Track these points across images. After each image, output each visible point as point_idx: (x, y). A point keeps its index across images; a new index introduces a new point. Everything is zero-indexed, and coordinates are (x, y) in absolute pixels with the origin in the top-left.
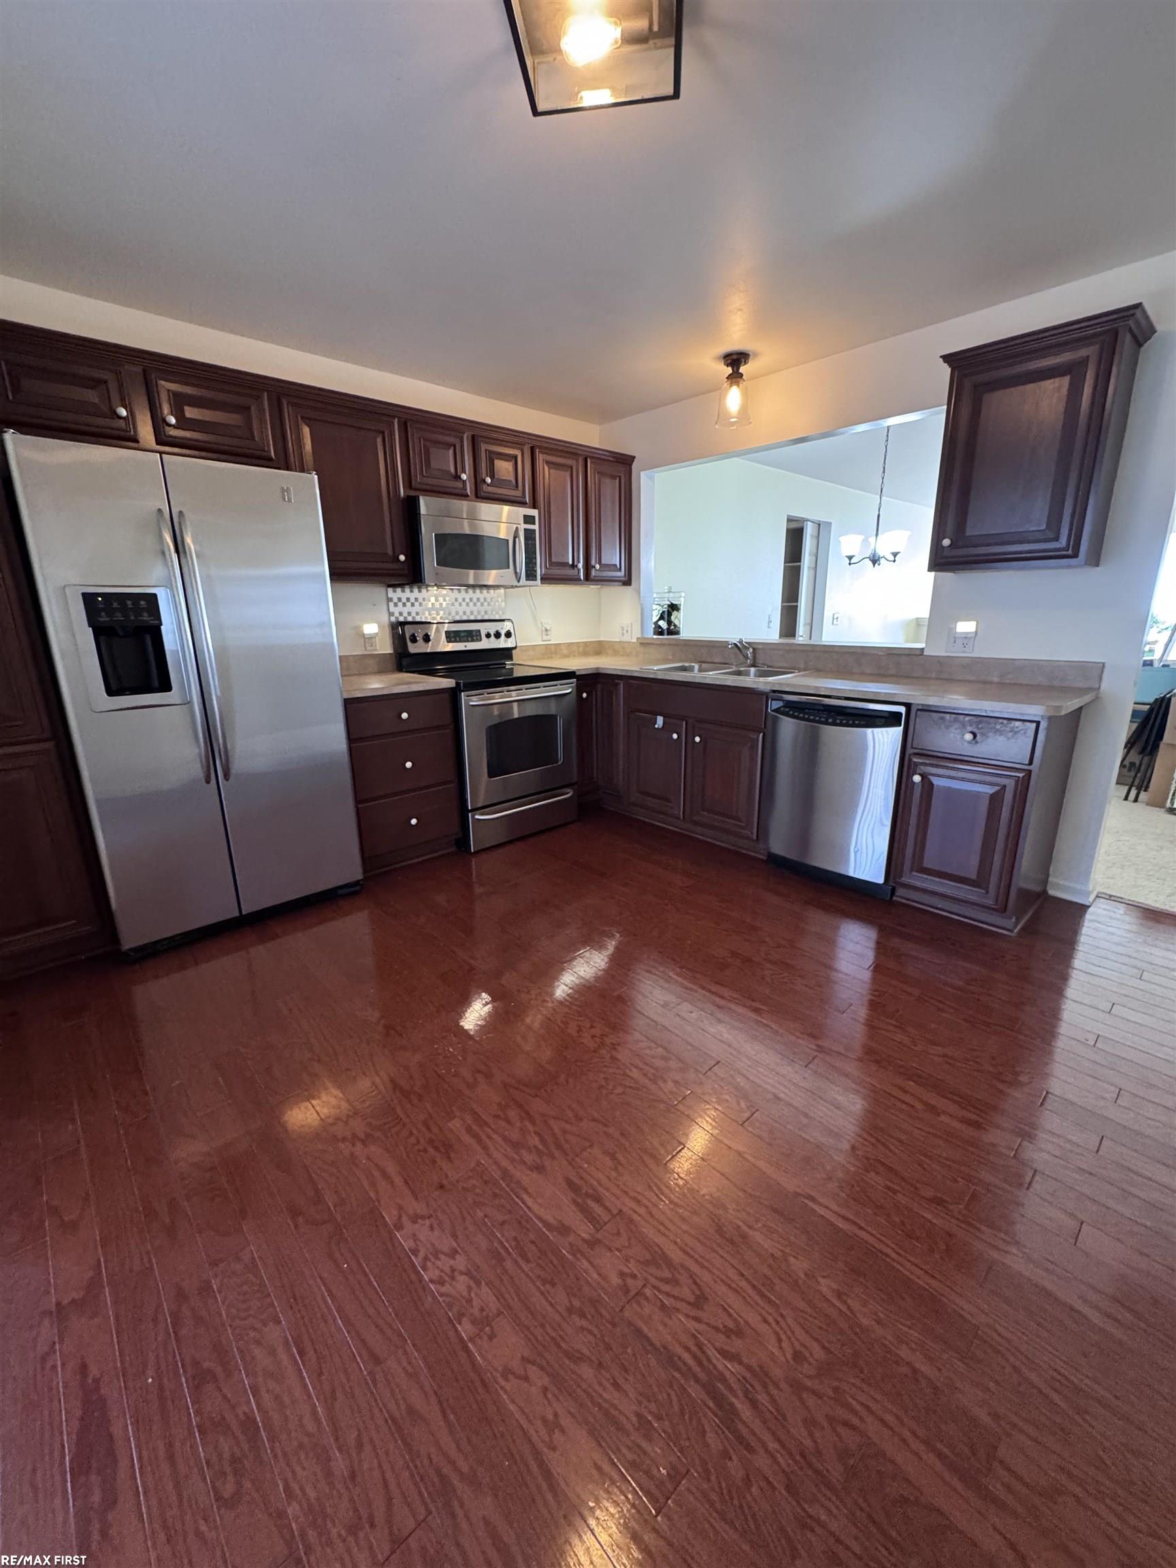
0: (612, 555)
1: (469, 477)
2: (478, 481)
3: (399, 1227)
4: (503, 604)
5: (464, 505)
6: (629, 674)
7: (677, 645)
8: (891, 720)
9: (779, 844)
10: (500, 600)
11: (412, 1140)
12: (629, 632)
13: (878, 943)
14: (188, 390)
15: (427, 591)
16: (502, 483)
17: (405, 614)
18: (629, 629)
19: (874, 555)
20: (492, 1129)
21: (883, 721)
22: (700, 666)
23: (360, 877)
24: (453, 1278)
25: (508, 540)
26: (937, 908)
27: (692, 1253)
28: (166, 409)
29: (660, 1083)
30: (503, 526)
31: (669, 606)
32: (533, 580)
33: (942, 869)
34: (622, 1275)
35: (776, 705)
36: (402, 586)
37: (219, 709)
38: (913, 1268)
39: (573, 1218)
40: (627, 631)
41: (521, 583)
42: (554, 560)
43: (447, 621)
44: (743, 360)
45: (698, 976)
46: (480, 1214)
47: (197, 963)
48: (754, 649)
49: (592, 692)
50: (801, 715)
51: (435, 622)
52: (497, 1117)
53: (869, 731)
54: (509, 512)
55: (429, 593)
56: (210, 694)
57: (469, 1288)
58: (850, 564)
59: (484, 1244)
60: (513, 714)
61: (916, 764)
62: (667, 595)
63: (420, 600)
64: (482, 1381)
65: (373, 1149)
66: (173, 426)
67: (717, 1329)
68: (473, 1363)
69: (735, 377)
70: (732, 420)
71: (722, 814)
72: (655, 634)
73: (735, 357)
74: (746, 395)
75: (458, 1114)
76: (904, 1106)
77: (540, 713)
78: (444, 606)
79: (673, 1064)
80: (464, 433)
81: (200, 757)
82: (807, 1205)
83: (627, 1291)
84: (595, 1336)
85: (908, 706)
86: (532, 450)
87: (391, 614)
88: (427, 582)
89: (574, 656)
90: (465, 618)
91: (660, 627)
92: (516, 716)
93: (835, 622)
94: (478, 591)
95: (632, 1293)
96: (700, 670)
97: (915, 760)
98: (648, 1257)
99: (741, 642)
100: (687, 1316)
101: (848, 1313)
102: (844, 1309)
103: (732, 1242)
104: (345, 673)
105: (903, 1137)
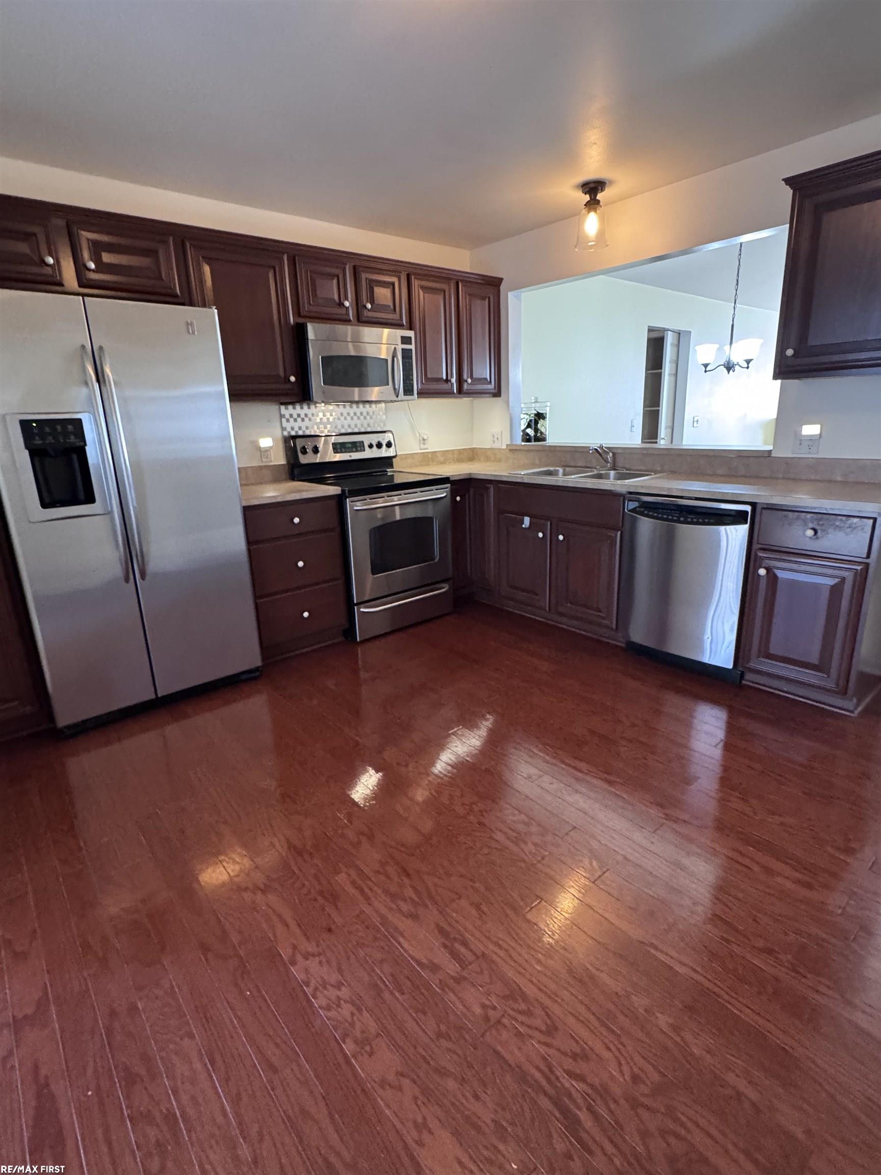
0: (483, 369)
1: (351, 304)
2: (359, 306)
3: (293, 963)
4: (384, 417)
5: (349, 329)
6: (498, 479)
7: (544, 451)
8: (738, 518)
9: (639, 634)
10: (381, 413)
11: (304, 891)
12: (500, 439)
13: (728, 722)
14: (104, 238)
15: (316, 407)
16: (383, 308)
17: (296, 429)
18: (500, 437)
19: (729, 362)
20: (373, 883)
21: (731, 518)
22: (564, 470)
23: (259, 663)
24: (339, 1006)
25: (387, 360)
26: (783, 691)
27: (544, 989)
28: (86, 255)
29: (522, 846)
30: (384, 347)
31: (536, 415)
32: (410, 395)
33: (786, 655)
34: (484, 1006)
35: (632, 505)
36: (293, 403)
37: (136, 517)
38: (744, 1009)
39: (443, 958)
40: (498, 439)
41: (399, 398)
42: (429, 376)
43: (334, 434)
44: (600, 188)
45: (559, 752)
46: (362, 953)
47: (119, 740)
48: (614, 454)
49: (465, 495)
50: (656, 515)
51: (323, 435)
52: (378, 872)
53: (722, 528)
54: (389, 335)
55: (318, 409)
56: (127, 504)
57: (352, 1014)
58: (706, 371)
59: (366, 978)
60: (395, 516)
61: (763, 558)
62: (533, 405)
63: (310, 416)
64: (363, 1090)
65: (272, 898)
66: (93, 271)
67: (565, 1054)
68: (356, 1075)
69: (593, 204)
70: (590, 244)
71: (585, 606)
72: (523, 441)
73: (592, 185)
74: (602, 219)
75: (344, 869)
76: (741, 868)
77: (419, 515)
78: (331, 420)
79: (534, 829)
80: (346, 264)
81: (120, 559)
82: (649, 951)
83: (487, 1019)
84: (459, 1056)
85: (754, 505)
86: (408, 276)
87: (283, 429)
88: (315, 400)
89: (450, 463)
90: (350, 431)
91: (528, 434)
92: (398, 518)
93: (695, 425)
94: (361, 406)
95: (492, 1023)
96: (564, 475)
97: (761, 554)
98: (507, 993)
99: (601, 447)
100: (539, 1042)
101: (682, 1043)
102: (678, 1039)
103: (581, 981)
104: (243, 482)
105: (740, 895)
